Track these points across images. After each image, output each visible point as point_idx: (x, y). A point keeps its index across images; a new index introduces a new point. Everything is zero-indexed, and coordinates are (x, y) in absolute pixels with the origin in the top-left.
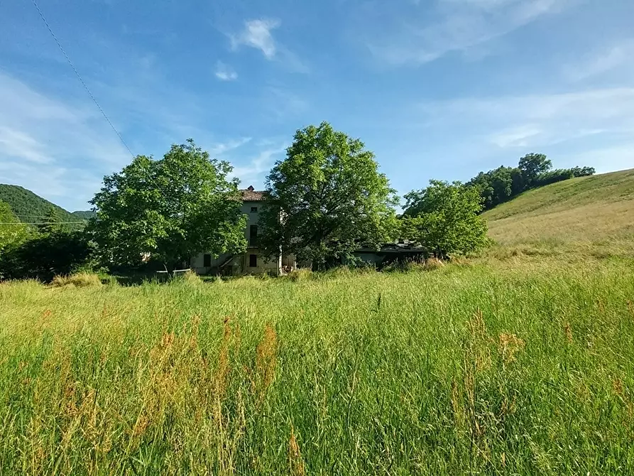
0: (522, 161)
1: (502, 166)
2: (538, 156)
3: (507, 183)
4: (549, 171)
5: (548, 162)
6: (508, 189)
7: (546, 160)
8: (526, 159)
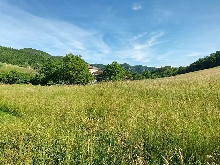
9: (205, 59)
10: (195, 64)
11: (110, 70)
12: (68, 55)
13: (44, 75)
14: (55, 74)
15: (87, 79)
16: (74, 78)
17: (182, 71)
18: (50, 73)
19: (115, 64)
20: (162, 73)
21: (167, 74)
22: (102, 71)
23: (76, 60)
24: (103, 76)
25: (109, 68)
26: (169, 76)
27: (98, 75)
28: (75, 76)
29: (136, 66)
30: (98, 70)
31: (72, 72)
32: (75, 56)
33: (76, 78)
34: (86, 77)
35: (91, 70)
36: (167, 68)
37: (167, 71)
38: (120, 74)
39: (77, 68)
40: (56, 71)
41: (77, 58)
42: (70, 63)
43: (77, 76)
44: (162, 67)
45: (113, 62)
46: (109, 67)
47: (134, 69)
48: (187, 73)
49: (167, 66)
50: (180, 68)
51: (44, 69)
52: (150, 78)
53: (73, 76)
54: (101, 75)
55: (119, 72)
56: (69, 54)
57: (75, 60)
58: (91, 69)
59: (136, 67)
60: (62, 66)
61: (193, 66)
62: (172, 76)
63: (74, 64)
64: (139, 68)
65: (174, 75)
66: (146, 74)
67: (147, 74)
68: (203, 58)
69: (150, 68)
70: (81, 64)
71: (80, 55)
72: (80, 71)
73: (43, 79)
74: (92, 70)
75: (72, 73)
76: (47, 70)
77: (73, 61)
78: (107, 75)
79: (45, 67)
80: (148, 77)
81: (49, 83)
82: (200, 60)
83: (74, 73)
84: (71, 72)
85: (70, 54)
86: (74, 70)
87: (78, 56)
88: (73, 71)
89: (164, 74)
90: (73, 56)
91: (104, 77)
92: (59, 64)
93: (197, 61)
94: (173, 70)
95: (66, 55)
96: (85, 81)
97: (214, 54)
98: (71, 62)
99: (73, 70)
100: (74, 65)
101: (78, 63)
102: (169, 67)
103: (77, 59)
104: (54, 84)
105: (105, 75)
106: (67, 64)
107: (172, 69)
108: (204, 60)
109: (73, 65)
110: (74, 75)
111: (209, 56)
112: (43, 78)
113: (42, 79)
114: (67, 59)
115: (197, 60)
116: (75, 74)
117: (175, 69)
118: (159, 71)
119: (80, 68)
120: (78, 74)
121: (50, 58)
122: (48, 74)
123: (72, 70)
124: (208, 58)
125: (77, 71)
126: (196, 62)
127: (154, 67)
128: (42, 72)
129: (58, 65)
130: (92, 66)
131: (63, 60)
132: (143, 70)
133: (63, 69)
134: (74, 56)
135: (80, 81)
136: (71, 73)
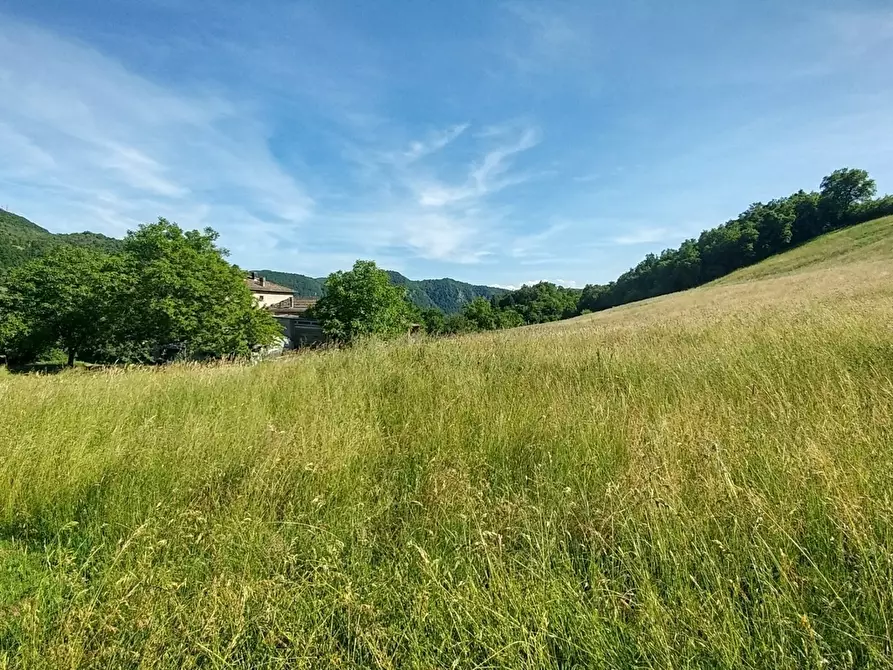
0: (829, 182)
1: (801, 192)
2: (853, 173)
3: (786, 221)
4: (874, 198)
5: (869, 184)
6: (788, 231)
7: (867, 179)
8: (831, 179)
9: (665, 260)
10: (634, 275)
11: (346, 297)
12: (153, 228)
13: (25, 322)
14: (78, 314)
15: (249, 335)
16: (182, 331)
17: (594, 300)
18: (53, 312)
19: (365, 270)
20: (525, 308)
21: (543, 311)
22: (313, 302)
23: (195, 252)
24: (318, 321)
25: (341, 288)
26: (551, 320)
27: (291, 316)
28: (187, 322)
29: (429, 281)
30: (288, 297)
31: (173, 304)
32: (187, 234)
33: (195, 332)
34: (242, 326)
35: (257, 296)
36: (541, 290)
37: (545, 301)
38: (389, 313)
39: (199, 287)
40: (90, 302)
41: (197, 243)
42: (164, 263)
43: (200, 322)
44: (525, 287)
45: (359, 263)
46: (340, 283)
47: (425, 295)
48: (614, 308)
49: (544, 281)
50: (588, 287)
51: (23, 291)
52: (494, 326)
53: (178, 321)
54: (307, 315)
55: (384, 302)
56: (157, 222)
57: (189, 250)
58: (258, 292)
59: (430, 286)
60: (124, 276)
61: (630, 281)
62: (562, 319)
63: (184, 268)
64: (441, 291)
65: (567, 315)
66: (475, 311)
67: (480, 311)
68: (659, 255)
69: (482, 291)
70: (215, 267)
71: (209, 230)
72: (214, 301)
73: (19, 342)
74: (262, 297)
75: (173, 311)
76: (37, 296)
77: (177, 254)
78: (333, 317)
79: (27, 282)
80: (483, 325)
81: (47, 359)
82: (650, 260)
83: (184, 310)
84: (169, 305)
85: (162, 221)
86: (184, 294)
87: (202, 234)
88: (181, 302)
89: (532, 313)
90: (175, 233)
91: (322, 324)
92: (107, 268)
93: (640, 267)
94: (564, 297)
95: (141, 226)
96: (242, 343)
97: (693, 240)
98: (167, 257)
99: (180, 297)
100: (185, 273)
101: (201, 263)
102: (548, 287)
103: (198, 247)
104: (75, 362)
105: (327, 316)
106: (148, 270)
107: (560, 293)
108: (664, 263)
109: (178, 274)
110: (182, 318)
111: (677, 248)
112: (21, 333)
113: (11, 340)
114: (145, 246)
115: (639, 262)
116: (187, 313)
117: (570, 292)
118: (517, 301)
119: (210, 286)
120: (205, 314)
121: (40, 243)
122: (44, 317)
123: (175, 295)
124: (674, 255)
125: (199, 299)
126: (637, 270)
127: (496, 286)
128: (13, 308)
129: (102, 271)
130: (261, 280)
131: (128, 250)
132: (456, 297)
133: (125, 291)
134: (181, 231)
135: (214, 345)
136: (171, 311)
